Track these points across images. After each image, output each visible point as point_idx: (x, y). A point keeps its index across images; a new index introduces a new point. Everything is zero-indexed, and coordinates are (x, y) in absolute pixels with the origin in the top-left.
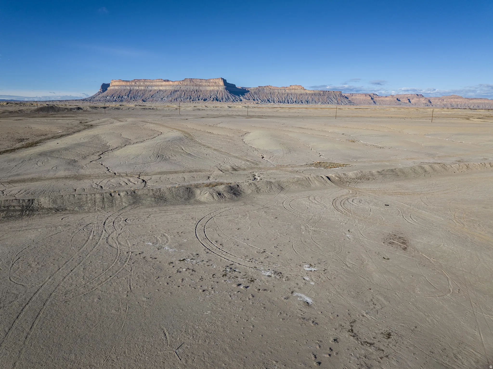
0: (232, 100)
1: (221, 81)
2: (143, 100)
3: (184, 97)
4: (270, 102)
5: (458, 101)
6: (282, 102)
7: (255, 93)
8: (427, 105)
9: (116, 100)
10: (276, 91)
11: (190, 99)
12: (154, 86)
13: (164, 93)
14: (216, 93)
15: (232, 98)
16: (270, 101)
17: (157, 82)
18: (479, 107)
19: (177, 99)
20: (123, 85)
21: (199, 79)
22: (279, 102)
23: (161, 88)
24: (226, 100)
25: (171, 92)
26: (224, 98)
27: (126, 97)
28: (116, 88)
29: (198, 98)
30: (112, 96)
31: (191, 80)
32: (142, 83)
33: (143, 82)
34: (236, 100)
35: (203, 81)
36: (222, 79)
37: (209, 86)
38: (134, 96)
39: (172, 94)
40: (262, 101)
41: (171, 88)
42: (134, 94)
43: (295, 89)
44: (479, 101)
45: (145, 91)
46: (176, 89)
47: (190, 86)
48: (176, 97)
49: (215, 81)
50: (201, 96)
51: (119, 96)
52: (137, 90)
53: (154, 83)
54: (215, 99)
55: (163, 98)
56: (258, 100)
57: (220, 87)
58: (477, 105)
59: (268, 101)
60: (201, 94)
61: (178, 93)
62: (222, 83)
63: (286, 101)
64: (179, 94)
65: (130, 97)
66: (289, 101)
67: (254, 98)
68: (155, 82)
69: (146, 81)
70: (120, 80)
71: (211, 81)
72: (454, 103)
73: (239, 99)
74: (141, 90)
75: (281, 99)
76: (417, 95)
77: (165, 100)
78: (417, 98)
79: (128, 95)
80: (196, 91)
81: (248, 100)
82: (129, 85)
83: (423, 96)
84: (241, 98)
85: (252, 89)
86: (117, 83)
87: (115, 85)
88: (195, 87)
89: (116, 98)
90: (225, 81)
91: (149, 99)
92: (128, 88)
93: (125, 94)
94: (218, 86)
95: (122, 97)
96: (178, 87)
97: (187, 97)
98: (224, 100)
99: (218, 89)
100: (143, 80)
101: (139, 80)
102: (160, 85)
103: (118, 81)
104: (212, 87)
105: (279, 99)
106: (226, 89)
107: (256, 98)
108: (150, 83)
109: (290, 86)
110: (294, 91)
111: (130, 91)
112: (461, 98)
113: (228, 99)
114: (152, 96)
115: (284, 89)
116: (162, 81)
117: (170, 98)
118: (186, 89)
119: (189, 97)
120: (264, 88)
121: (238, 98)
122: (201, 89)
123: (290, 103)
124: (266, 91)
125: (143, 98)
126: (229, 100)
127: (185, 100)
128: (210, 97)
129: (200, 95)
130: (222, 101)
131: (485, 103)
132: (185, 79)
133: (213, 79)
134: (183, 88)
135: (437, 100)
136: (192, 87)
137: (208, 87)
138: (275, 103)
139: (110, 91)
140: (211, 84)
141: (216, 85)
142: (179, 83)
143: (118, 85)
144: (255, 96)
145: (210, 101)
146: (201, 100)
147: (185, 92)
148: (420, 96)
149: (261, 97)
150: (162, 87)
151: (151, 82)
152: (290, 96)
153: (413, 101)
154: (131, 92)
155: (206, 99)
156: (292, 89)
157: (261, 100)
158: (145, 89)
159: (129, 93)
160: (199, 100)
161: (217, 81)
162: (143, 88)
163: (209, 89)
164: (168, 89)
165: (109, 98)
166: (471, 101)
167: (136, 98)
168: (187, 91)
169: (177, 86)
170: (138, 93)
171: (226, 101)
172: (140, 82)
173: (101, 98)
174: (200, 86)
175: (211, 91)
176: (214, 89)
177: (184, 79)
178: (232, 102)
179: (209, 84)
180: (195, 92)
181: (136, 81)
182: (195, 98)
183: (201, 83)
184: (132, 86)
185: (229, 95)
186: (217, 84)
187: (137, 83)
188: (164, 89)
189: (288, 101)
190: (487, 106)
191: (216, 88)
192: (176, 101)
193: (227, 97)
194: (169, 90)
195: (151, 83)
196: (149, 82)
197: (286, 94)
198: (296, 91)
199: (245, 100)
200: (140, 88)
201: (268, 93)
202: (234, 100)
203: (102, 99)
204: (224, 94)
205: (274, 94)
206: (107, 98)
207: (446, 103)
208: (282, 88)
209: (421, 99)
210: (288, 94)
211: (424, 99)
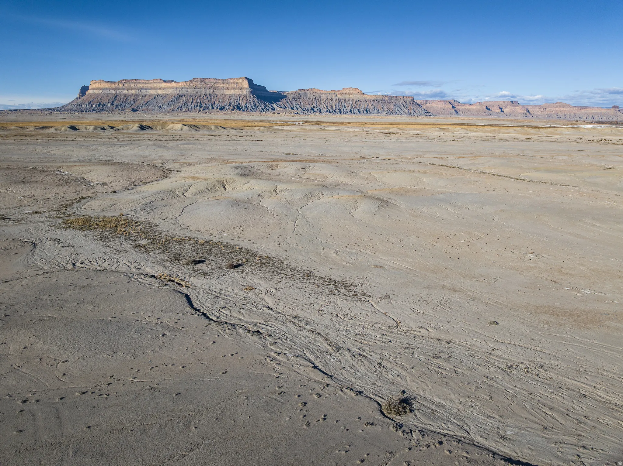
0: (260, 108)
1: (245, 81)
2: (133, 109)
3: (192, 104)
4: (315, 112)
5: (565, 111)
6: (332, 111)
7: (294, 99)
8: (526, 115)
9: (95, 109)
10: (323, 96)
11: (200, 108)
12: (149, 89)
13: (163, 99)
14: (238, 98)
15: (261, 106)
16: (316, 110)
17: (154, 83)
18: (594, 118)
19: (181, 107)
20: (106, 88)
21: (213, 79)
22: (327, 111)
23: (160, 92)
24: (253, 108)
25: (174, 97)
26: (250, 106)
27: (109, 105)
28: (96, 92)
29: (212, 106)
30: (90, 103)
31: (202, 80)
32: (132, 85)
33: (134, 83)
34: (267, 109)
35: (219, 81)
36: (246, 78)
37: (228, 88)
38: (121, 103)
39: (175, 100)
40: (304, 110)
41: (174, 92)
42: (121, 100)
43: (350, 94)
44: (593, 111)
45: (137, 96)
46: (181, 93)
47: (201, 89)
48: (180, 105)
49: (236, 81)
50: (217, 103)
51: (100, 103)
52: (126, 95)
53: (150, 85)
54: (236, 107)
55: (162, 105)
56: (297, 109)
57: (243, 91)
58: (591, 116)
59: (312, 110)
60: (217, 100)
61: (184, 98)
62: (246, 85)
63: (337, 110)
64: (185, 100)
65: (115, 105)
66: (342, 111)
67: (293, 105)
68: (151, 83)
69: (139, 81)
70: (102, 81)
71: (231, 81)
72: (559, 113)
73: (271, 107)
74: (131, 95)
75: (330, 108)
76: (512, 102)
77: (164, 108)
78: (511, 106)
79: (113, 102)
80: (209, 96)
81: (284, 108)
82: (114, 87)
83: (519, 104)
84: (274, 105)
85: (290, 94)
86: (97, 85)
87: (95, 87)
88: (207, 90)
89: (95, 106)
90: (250, 82)
91: (142, 107)
92: (113, 92)
93: (109, 100)
94: (241, 89)
95: (104, 105)
96: (183, 90)
97: (196, 105)
98: (249, 109)
99: (241, 93)
100: (135, 81)
101: (128, 81)
102: (158, 87)
103: (99, 81)
104: (232, 91)
105: (327, 108)
106: (252, 93)
107: (295, 106)
108: (143, 85)
109: (343, 89)
110: (348, 96)
111: (116, 96)
112: (569, 106)
113: (254, 108)
114: (146, 104)
115: (335, 94)
116: (161, 82)
117: (172, 107)
118: (195, 93)
119: (199, 104)
120: (307, 92)
121: (270, 106)
122: (217, 93)
123: (342, 113)
124: (309, 97)
125: (134, 106)
126: (256, 109)
127: (193, 109)
128: (230, 105)
129: (215, 102)
130: (245, 110)
131: (601, 113)
132: (194, 78)
133: (234, 79)
134: (191, 92)
135: (537, 109)
136: (203, 90)
137: (227, 90)
138: (322, 112)
139: (88, 97)
140: (231, 86)
141: (237, 87)
142: (185, 84)
143: (99, 88)
144: (294, 102)
145: (229, 110)
146: (216, 108)
147: (194, 97)
148: (515, 104)
149: (302, 104)
150: (161, 90)
151: (146, 83)
152: (343, 103)
153: (507, 110)
154: (118, 98)
155: (224, 108)
156: (346, 93)
157: (302, 108)
158: (137, 93)
159: (114, 98)
160: (213, 108)
161: (239, 81)
162: (134, 92)
163: (228, 93)
164: (169, 93)
165: (85, 106)
166: (583, 111)
167: (124, 106)
168: (196, 96)
169: (182, 88)
170: (127, 99)
171: (251, 111)
172: (130, 83)
173: (74, 106)
174: (215, 88)
175: (230, 96)
176: (235, 93)
177: (192, 79)
178: (261, 111)
179: (227, 86)
180: (207, 97)
181: (124, 81)
182: (208, 105)
183: (216, 84)
184: (118, 89)
185: (257, 101)
186: (240, 86)
187: (126, 85)
188: (164, 94)
189: (340, 110)
190: (604, 117)
191: (238, 92)
192: (181, 110)
193: (254, 104)
194: (170, 95)
195: (146, 85)
196: (143, 83)
197: (338, 100)
198: (351, 96)
199: (280, 108)
200: (130, 92)
201: (312, 99)
202: (263, 109)
203: (75, 108)
204: (249, 101)
205: (320, 100)
206: (83, 106)
207: (549, 113)
208: (331, 92)
209: (517, 107)
210: (340, 101)
211: (521, 108)
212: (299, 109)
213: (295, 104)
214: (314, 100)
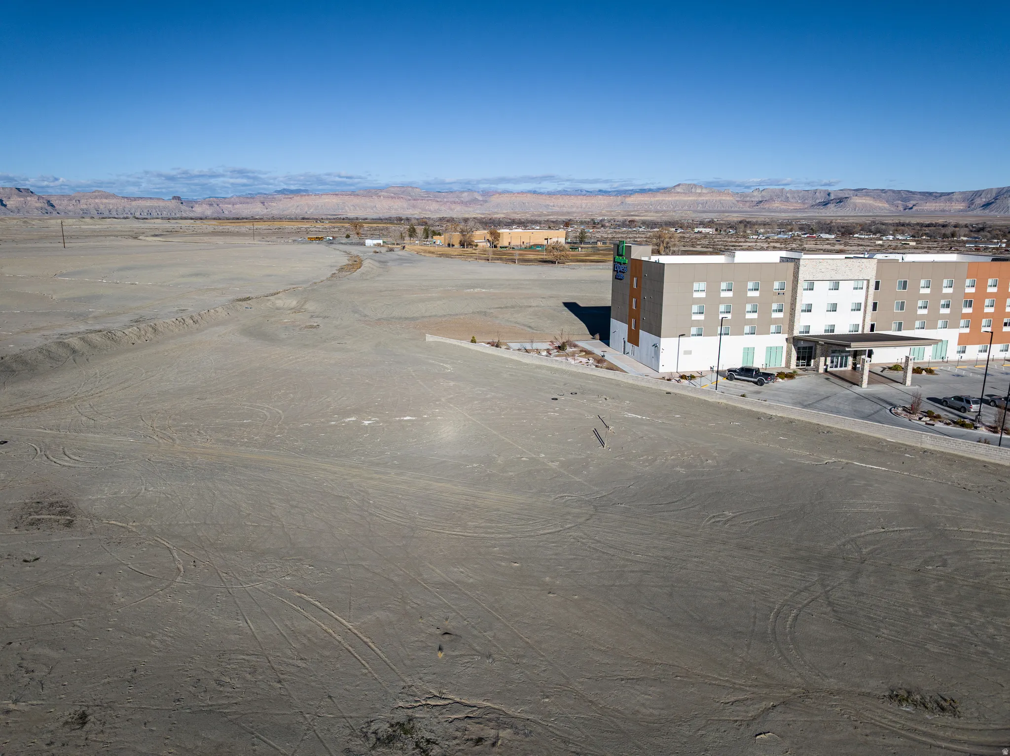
5: (109, 204)
8: (46, 211)
18: (150, 214)
44: (148, 203)
58: (146, 211)
72: (102, 207)
76: (19, 189)
78: (20, 196)
83: (32, 192)
112: (114, 196)
131: (159, 207)
135: (66, 201)
148: (24, 193)
153: (12, 202)
166: (134, 203)
190: (165, 213)
207: (85, 207)
209: (29, 198)
211: (36, 199)
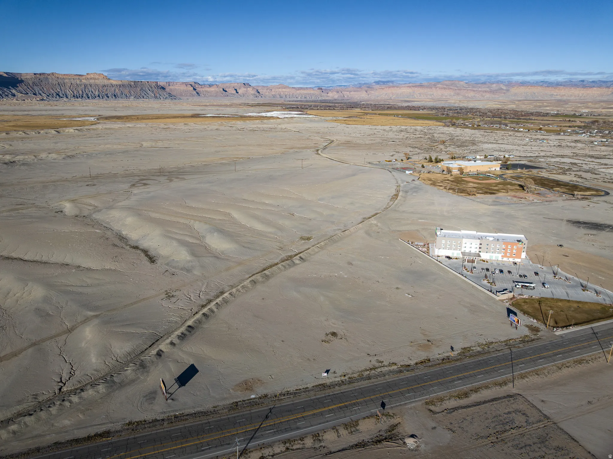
4: (62, 97)
5: (286, 91)
6: (80, 97)
7: (35, 84)
8: (256, 96)
10: (67, 80)
16: (61, 95)
18: (306, 97)
22: (74, 96)
34: (6, 95)
40: (48, 96)
43: (95, 79)
56: (41, 95)
58: (304, 96)
59: (57, 96)
63: (84, 95)
66: (90, 95)
67: (35, 91)
72: (282, 93)
73: (10, 93)
75: (76, 93)
76: (244, 84)
78: (245, 88)
81: (25, 94)
83: (250, 85)
84: (14, 91)
85: (29, 78)
105: (73, 93)
107: (37, 92)
109: (87, 74)
110: (93, 81)
112: (288, 87)
115: (79, 79)
120: (48, 77)
121: (8, 92)
123: (90, 98)
124: (51, 82)
135: (265, 90)
138: (69, 97)
144: (35, 87)
148: (247, 86)
149: (45, 89)
152: (90, 88)
153: (241, 91)
156: (91, 79)
157: (46, 94)
166: (298, 92)
189: (87, 95)
190: (313, 97)
197: (83, 85)
198: (96, 81)
199: (21, 94)
201: (55, 84)
205: (64, 85)
207: (274, 93)
208: (75, 77)
209: (248, 89)
210: (85, 86)
211: (252, 89)
212: (44, 95)
213: (36, 90)
214: (57, 85)
